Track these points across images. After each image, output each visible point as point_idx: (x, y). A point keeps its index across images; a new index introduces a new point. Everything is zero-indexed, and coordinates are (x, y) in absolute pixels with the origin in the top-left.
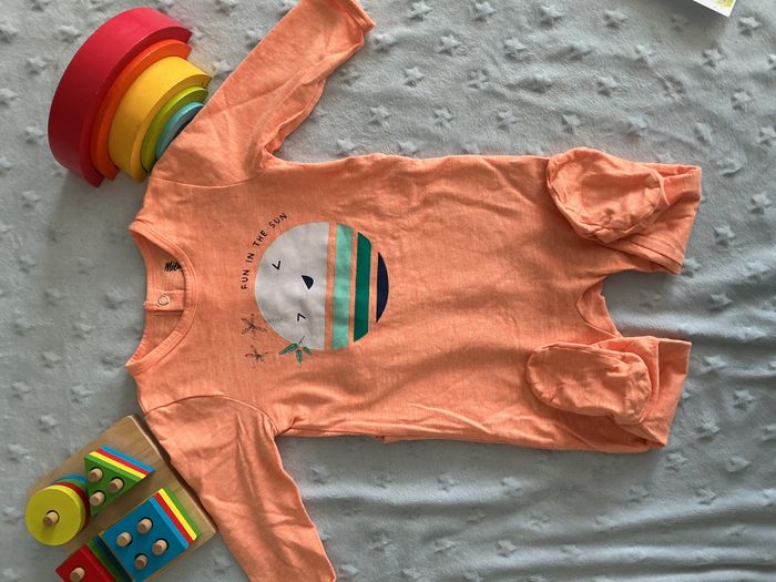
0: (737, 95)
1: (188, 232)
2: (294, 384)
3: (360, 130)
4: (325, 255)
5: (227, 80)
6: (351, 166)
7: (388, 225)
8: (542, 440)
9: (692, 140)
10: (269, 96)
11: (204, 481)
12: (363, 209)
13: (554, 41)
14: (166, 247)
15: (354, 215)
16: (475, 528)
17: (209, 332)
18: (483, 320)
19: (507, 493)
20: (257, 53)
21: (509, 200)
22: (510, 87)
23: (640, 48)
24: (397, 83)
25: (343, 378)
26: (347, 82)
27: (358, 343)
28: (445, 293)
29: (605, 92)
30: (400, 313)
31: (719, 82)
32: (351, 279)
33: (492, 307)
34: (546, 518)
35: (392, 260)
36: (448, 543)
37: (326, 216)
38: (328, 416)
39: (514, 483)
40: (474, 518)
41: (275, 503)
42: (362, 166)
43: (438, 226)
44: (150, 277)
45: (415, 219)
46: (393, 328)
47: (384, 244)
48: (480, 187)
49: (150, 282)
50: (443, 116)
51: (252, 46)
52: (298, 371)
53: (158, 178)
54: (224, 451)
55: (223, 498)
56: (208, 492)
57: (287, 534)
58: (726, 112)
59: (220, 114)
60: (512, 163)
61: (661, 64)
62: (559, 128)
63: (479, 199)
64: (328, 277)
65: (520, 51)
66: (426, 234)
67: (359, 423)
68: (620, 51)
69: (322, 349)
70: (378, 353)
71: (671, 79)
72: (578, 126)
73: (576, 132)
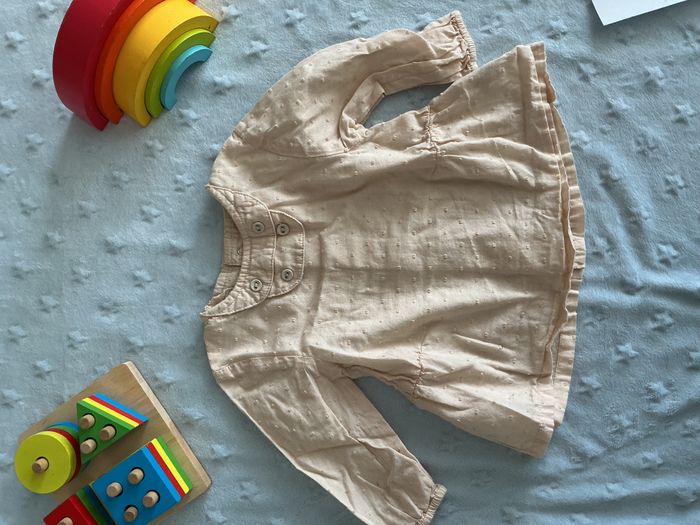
16: (478, 491)
34: (554, 484)
40: (479, 482)
72: (594, 75)
73: (593, 80)
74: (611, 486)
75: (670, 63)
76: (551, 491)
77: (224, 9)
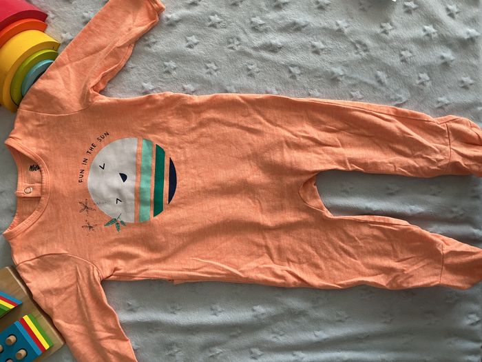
0: (403, 53)
1: (44, 145)
2: (115, 246)
3: (157, 77)
5: (69, 45)
6: (150, 100)
7: (176, 140)
8: (278, 281)
9: (374, 82)
10: (97, 54)
11: (55, 310)
12: (160, 129)
13: (283, 18)
14: (29, 155)
15: (154, 133)
16: (235, 340)
17: (58, 211)
18: (239, 202)
19: (256, 316)
20: (89, 27)
21: (256, 123)
22: (255, 49)
23: (339, 22)
24: (182, 46)
25: (147, 241)
26: (149, 46)
27: (157, 217)
28: (214, 184)
29: (316, 52)
30: (184, 198)
31: (391, 44)
32: (151, 175)
33: (245, 193)
34: (282, 333)
35: (179, 163)
36: (218, 350)
37: (136, 134)
38: (137, 267)
39: (260, 309)
40: (235, 333)
41: (103, 325)
42: (158, 100)
43: (209, 140)
44: (20, 175)
45: (194, 135)
46: (180, 207)
47: (174, 152)
48: (236, 114)
49: (20, 178)
50: (211, 68)
51: (86, 23)
52: (117, 237)
53: (24, 110)
54: (68, 290)
55: (69, 321)
56: (58, 317)
57: (110, 345)
58: (396, 64)
59: (65, 67)
60: (257, 99)
61: (353, 33)
62: (287, 76)
63: (236, 122)
64: (137, 174)
65: (261, 25)
66: (202, 145)
67: (157, 271)
68: (326, 24)
69: (133, 222)
70: (170, 224)
71: (360, 43)
72: (299, 75)
73: (298, 78)
74: (318, 333)
75: (346, 65)
76: (280, 338)
77: (64, 35)
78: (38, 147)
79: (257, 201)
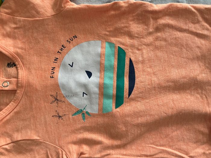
1: (20, 45)
2: (80, 133)
4: (99, 59)
6: (115, 7)
7: (136, 42)
12: (121, 33)
14: (6, 53)
15: (115, 36)
17: (31, 103)
18: (189, 97)
21: (203, 29)
27: (118, 109)
28: (168, 81)
30: (142, 93)
35: (137, 62)
37: (101, 38)
38: (100, 152)
43: (163, 43)
45: (150, 39)
46: (138, 101)
47: (133, 53)
48: (188, 21)
52: (82, 125)
60: (206, 9)
63: (187, 28)
64: (100, 72)
66: (157, 48)
69: (97, 113)
70: (128, 116)
78: (15, 47)
79: (204, 96)
